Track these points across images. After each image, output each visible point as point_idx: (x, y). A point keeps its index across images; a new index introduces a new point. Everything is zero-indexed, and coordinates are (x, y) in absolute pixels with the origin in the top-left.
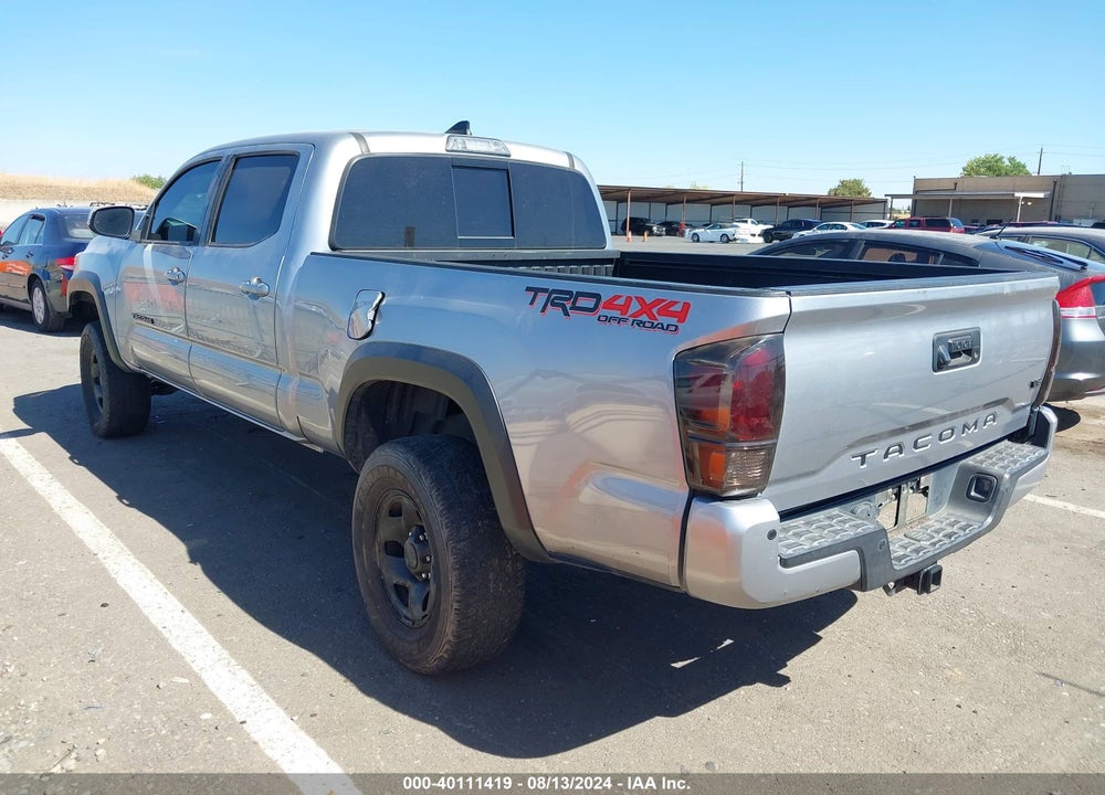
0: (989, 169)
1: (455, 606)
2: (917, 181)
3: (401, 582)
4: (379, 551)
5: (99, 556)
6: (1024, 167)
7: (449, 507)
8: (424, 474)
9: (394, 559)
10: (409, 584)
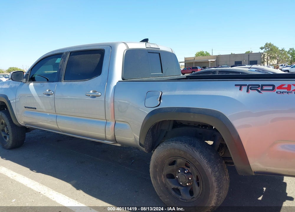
0: (201, 54)
1: (216, 194)
2: (185, 58)
3: (176, 187)
4: (164, 178)
5: (42, 193)
6: (209, 54)
7: (209, 161)
8: (195, 150)
9: (171, 179)
10: (179, 187)
